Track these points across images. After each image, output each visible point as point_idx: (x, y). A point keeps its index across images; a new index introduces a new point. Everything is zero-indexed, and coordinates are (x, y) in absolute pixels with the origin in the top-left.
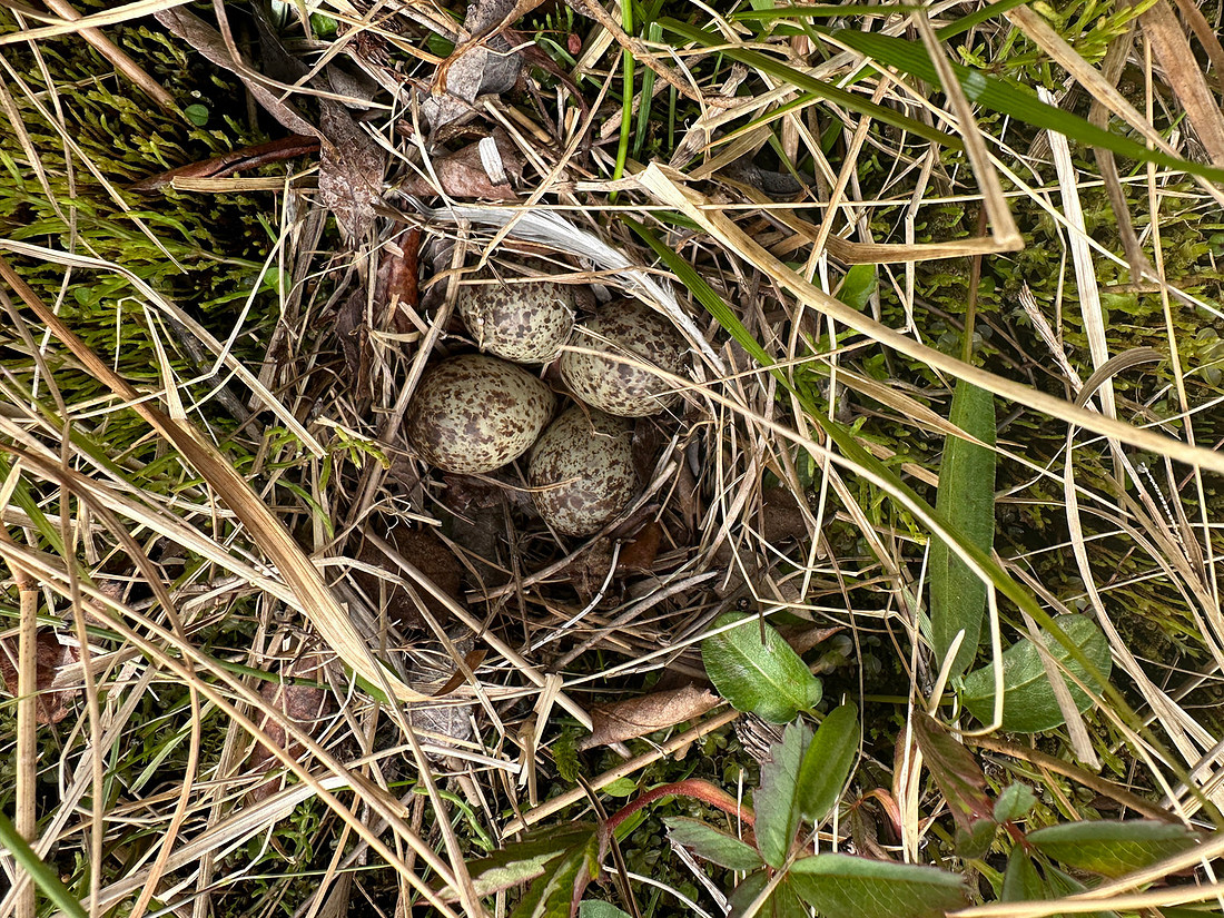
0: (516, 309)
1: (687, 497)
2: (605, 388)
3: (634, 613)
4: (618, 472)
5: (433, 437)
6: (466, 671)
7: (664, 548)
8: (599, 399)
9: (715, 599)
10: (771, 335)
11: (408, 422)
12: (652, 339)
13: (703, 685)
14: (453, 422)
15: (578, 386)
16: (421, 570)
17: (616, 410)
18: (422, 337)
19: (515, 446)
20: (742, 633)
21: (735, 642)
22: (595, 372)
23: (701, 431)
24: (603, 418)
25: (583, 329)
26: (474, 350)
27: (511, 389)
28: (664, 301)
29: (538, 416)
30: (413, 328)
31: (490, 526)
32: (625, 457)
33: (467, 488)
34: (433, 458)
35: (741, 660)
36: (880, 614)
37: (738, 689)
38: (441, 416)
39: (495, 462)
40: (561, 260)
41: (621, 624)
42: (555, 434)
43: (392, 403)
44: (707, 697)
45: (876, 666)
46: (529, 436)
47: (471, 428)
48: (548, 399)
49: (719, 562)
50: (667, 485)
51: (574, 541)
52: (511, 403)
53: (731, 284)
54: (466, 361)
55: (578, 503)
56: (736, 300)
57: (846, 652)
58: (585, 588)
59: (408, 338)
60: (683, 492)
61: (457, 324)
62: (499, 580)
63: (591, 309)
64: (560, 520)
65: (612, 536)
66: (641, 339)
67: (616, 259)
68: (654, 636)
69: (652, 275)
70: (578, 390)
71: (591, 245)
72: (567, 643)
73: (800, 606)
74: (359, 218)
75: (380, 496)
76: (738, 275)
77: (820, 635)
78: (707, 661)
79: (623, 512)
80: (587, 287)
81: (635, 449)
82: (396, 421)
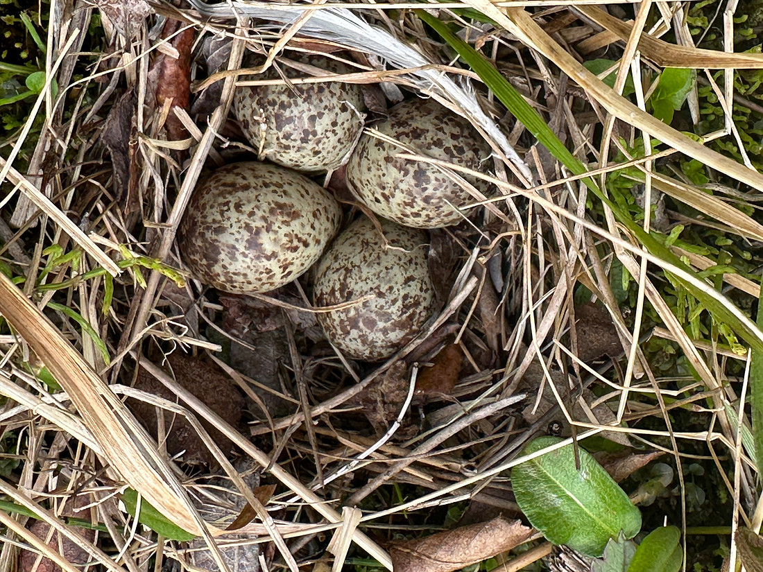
0: (301, 111)
1: (490, 315)
2: (399, 197)
3: (435, 441)
4: (414, 290)
5: (211, 254)
6: (257, 505)
7: (466, 371)
8: (391, 210)
9: (523, 425)
10: (582, 138)
11: (183, 238)
12: (450, 143)
13: (514, 516)
14: (233, 236)
15: (369, 197)
16: (201, 398)
17: (411, 222)
18: (195, 144)
19: (300, 261)
20: (553, 459)
21: (547, 470)
22: (388, 180)
23: (504, 243)
24: (397, 230)
25: (375, 133)
26: (252, 157)
27: (294, 200)
28: (465, 103)
29: (324, 229)
30: (186, 134)
31: (272, 351)
32: (421, 272)
33: (244, 309)
34: (210, 276)
35: (555, 488)
36: (702, 436)
37: (551, 518)
38: (220, 230)
39: (278, 280)
40: (349, 58)
41: (421, 454)
42: (343, 248)
43: (164, 218)
44: (518, 529)
45: (699, 496)
46: (314, 251)
47: (253, 244)
48: (334, 210)
49: (528, 385)
50: (467, 303)
51: (365, 366)
52: (295, 215)
53: (535, 82)
54: (245, 169)
55: (371, 324)
56: (541, 99)
57: (666, 480)
58: (380, 416)
59: (179, 145)
60: (485, 310)
61: (234, 128)
62: (285, 410)
63: (382, 110)
64: (352, 343)
65: (409, 360)
66: (438, 143)
67: (410, 57)
68: (457, 466)
69: (451, 75)
70: (369, 200)
71: (383, 42)
72: (361, 478)
73: (616, 430)
74: (130, 17)
75: (152, 320)
76: (545, 73)
77: (638, 461)
78: (517, 489)
79: (419, 333)
80: (376, 86)
81: (432, 265)
82: (169, 237)
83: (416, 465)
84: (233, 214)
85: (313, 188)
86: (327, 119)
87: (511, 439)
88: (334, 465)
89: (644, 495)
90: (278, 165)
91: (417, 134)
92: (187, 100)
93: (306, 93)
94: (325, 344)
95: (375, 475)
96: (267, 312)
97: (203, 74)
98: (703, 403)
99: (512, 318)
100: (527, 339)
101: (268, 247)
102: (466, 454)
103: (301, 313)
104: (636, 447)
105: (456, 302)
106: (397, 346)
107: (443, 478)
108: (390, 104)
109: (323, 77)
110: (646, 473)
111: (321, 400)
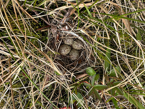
2: (76, 47)
3: (80, 67)
6: (65, 72)
10: (91, 42)
18: (59, 43)
21: (89, 69)
23: (85, 51)
26: (64, 44)
28: (82, 40)
29: (70, 49)
33: (63, 56)
35: (89, 71)
36: (101, 67)
37: (89, 73)
39: (66, 54)
40: (73, 36)
43: (57, 49)
44: (86, 74)
47: (64, 51)
58: (75, 65)
62: (67, 65)
64: (72, 59)
67: (77, 36)
69: (81, 37)
70: (74, 47)
73: (94, 66)
74: (54, 32)
78: (86, 71)
79: (78, 58)
80: (74, 38)
81: (79, 53)
83: (78, 69)
84: (63, 49)
85: (69, 46)
86: (70, 41)
87: (86, 67)
88: (71, 69)
89: (96, 72)
90: (66, 44)
91: (78, 42)
92: (59, 39)
93: (69, 39)
94: (70, 59)
95: (74, 70)
96: (65, 56)
97: (60, 37)
98: (101, 64)
99: (86, 57)
100: (87, 59)
101: (66, 51)
102: (82, 68)
103: (68, 57)
104: (96, 68)
105: (81, 56)
106: (76, 59)
107: (80, 70)
108: (76, 39)
109: (70, 37)
110: (97, 70)
111: (70, 64)
